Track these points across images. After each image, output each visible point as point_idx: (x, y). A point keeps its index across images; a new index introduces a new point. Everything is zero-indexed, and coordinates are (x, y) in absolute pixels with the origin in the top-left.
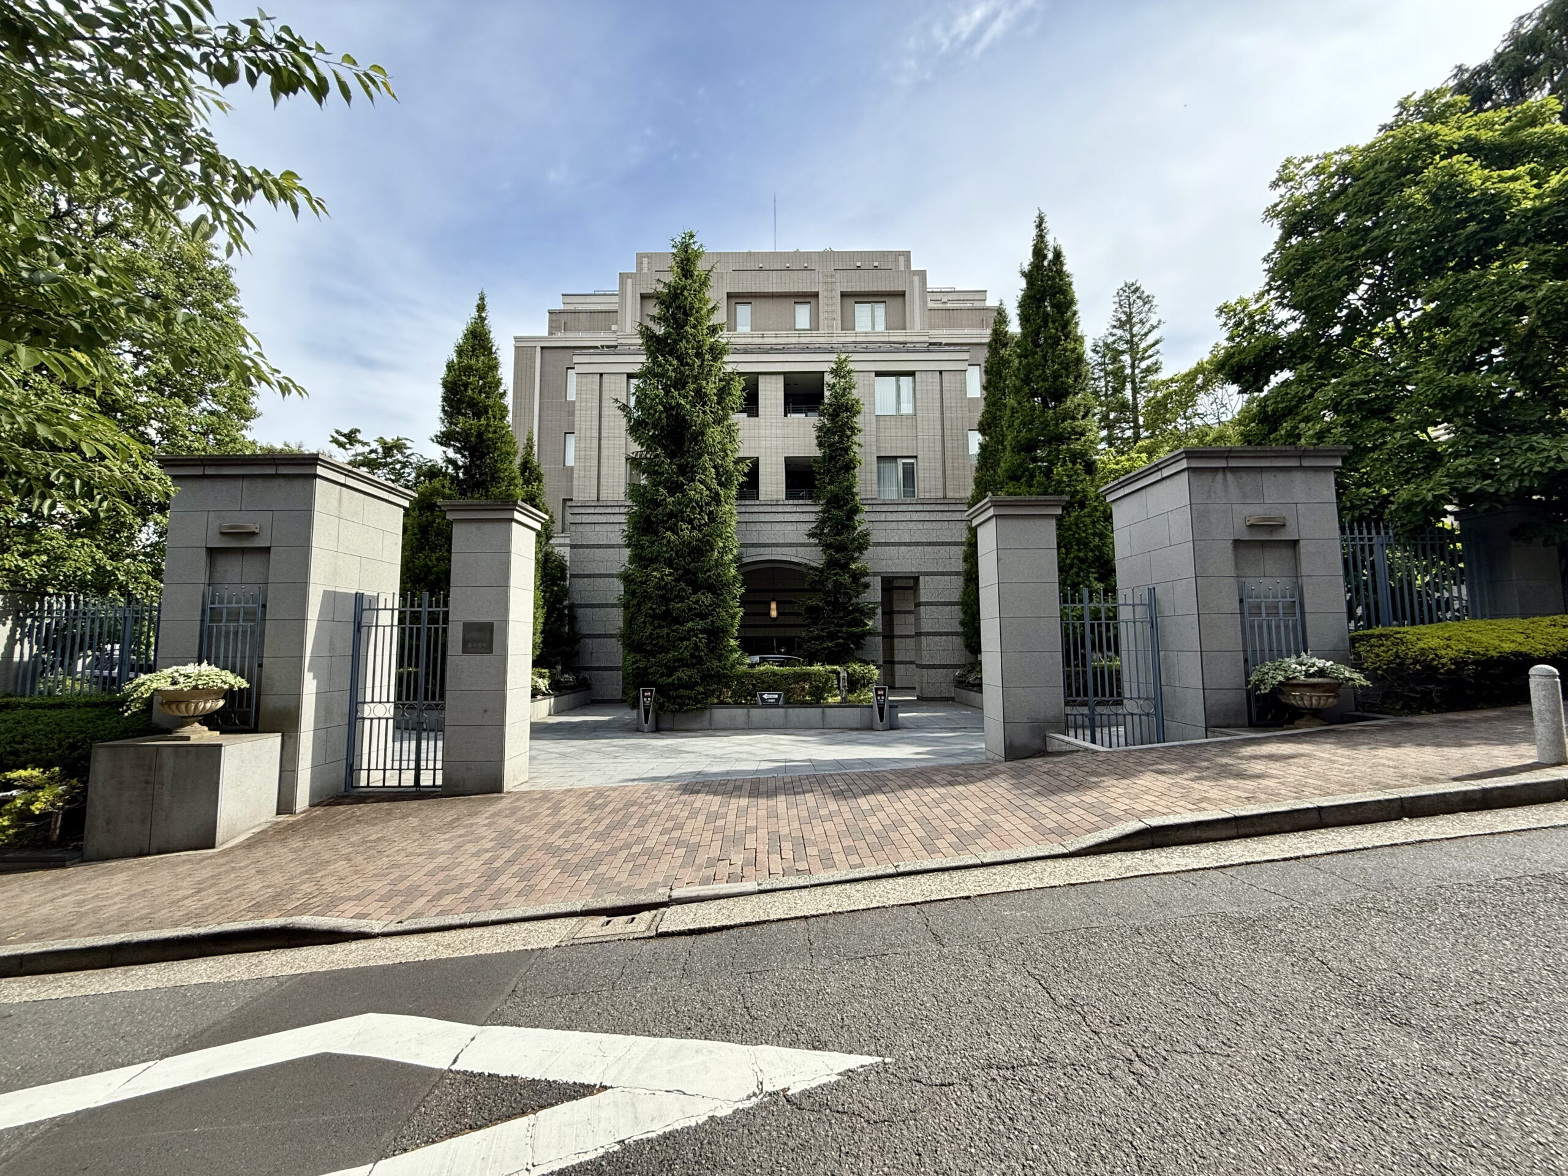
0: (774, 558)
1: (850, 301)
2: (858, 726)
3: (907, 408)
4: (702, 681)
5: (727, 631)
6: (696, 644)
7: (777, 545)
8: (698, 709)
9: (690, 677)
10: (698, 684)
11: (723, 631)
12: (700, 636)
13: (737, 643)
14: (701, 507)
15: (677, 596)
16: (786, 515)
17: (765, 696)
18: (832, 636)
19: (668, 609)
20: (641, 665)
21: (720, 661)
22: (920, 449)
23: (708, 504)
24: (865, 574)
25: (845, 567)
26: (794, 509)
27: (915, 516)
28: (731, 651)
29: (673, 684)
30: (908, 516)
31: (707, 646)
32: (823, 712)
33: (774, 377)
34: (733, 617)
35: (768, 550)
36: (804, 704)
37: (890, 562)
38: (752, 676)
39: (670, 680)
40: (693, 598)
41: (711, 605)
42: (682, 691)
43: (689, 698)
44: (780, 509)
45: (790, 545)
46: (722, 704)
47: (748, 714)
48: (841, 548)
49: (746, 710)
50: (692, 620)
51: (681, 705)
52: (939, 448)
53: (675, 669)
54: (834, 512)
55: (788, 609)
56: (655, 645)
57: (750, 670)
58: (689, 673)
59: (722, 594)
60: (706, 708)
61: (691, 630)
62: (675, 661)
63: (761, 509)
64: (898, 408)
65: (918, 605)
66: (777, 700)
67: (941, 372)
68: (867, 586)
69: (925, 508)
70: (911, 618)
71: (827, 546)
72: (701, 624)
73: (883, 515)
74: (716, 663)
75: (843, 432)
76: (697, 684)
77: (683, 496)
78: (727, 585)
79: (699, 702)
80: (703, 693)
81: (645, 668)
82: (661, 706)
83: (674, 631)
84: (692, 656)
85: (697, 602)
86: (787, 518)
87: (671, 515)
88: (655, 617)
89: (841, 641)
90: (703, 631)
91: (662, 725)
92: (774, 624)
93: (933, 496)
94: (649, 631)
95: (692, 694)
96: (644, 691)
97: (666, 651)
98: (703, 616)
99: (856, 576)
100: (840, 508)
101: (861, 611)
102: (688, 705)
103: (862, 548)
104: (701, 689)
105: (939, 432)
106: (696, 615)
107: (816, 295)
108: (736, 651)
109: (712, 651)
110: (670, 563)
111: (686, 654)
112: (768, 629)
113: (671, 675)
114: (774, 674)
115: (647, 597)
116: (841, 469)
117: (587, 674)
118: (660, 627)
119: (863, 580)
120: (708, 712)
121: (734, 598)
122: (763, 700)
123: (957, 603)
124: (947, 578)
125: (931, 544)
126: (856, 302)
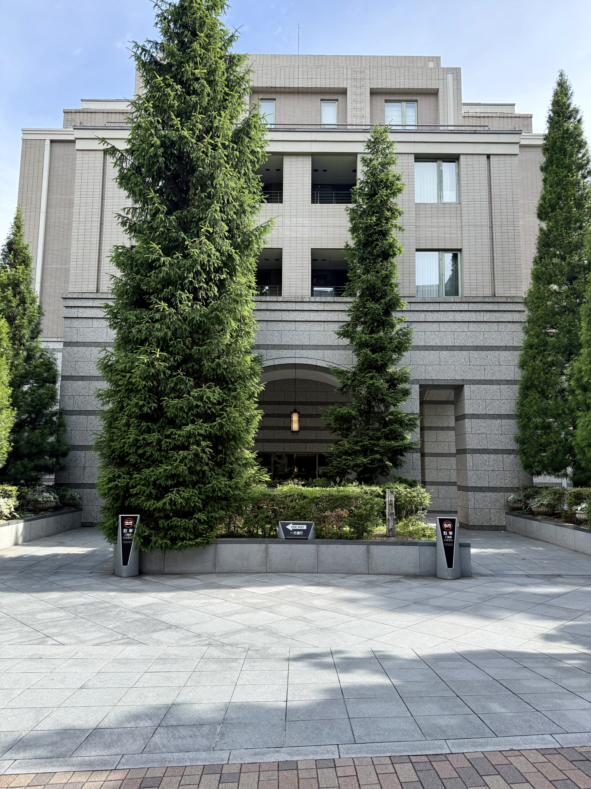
0: (298, 361)
1: (380, 100)
2: (417, 571)
3: (450, 196)
4: (204, 505)
5: (241, 438)
6: (196, 455)
7: (301, 347)
8: (197, 544)
9: (188, 500)
10: (200, 511)
11: (234, 438)
12: (203, 444)
13: (254, 455)
14: (208, 273)
15: (173, 389)
16: (312, 314)
17: (290, 527)
18: (365, 451)
19: (160, 408)
20: (121, 482)
21: (231, 478)
22: (465, 242)
23: (218, 270)
24: (404, 379)
25: (381, 368)
26: (321, 307)
27: (459, 317)
28: (245, 465)
29: (163, 509)
30: (450, 317)
31: (212, 458)
32: (368, 551)
33: (300, 159)
34: (248, 421)
35: (291, 353)
36: (340, 538)
37: (430, 368)
38: (272, 499)
39: (160, 504)
40: (195, 392)
41: (219, 403)
42: (176, 521)
43: (185, 529)
44: (306, 306)
45: (317, 347)
46: (231, 535)
47: (266, 551)
48: (378, 348)
49: (263, 546)
50: (193, 422)
51: (174, 540)
52: (487, 241)
53: (167, 489)
54: (370, 305)
55: (310, 422)
56: (141, 456)
57: (269, 491)
58: (186, 495)
59: (235, 390)
60: (208, 543)
61: (190, 435)
62: (167, 478)
63: (285, 306)
64: (440, 196)
65: (460, 418)
66: (306, 532)
67: (488, 156)
68: (406, 393)
69: (472, 307)
70: (451, 435)
71: (362, 345)
72: (204, 428)
73: (423, 314)
74: (224, 481)
75: (381, 212)
76: (196, 509)
77: (185, 256)
78: (242, 378)
79: (200, 535)
80: (205, 522)
81: (127, 488)
82: (146, 541)
83: (168, 437)
84: (191, 471)
85: (201, 398)
86: (313, 316)
87: (167, 282)
88: (143, 417)
89: (378, 456)
90: (208, 437)
91: (149, 566)
92: (295, 437)
93: (480, 294)
94: (132, 437)
95: (190, 523)
96: (123, 519)
97: (157, 463)
98: (209, 417)
99: (393, 381)
100: (377, 301)
101: (401, 422)
102: (183, 539)
103: (400, 348)
104: (202, 516)
105: (486, 222)
106: (198, 415)
107: (343, 92)
108: (252, 466)
109: (219, 465)
110: (163, 344)
111: (183, 468)
112: (287, 445)
113: (162, 497)
114: (303, 497)
115: (131, 390)
116: (378, 256)
117: (75, 493)
118: (149, 431)
119: (401, 386)
120: (211, 549)
121: (251, 396)
122: (287, 531)
123: (508, 417)
124: (495, 387)
125: (477, 348)
126: (386, 101)
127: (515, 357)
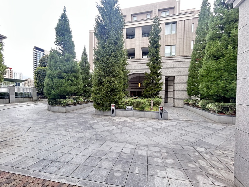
1: (160, 12)
3: (174, 32)
7: (139, 69)
22: (177, 43)
27: (175, 61)
30: (173, 61)
32: (144, 113)
33: (139, 28)
37: (168, 73)
45: (142, 69)
49: (122, 111)
52: (182, 42)
63: (135, 61)
64: (171, 32)
65: (174, 83)
66: (131, 109)
67: (184, 20)
68: (161, 78)
69: (178, 58)
70: (172, 87)
73: (166, 60)
92: (139, 88)
93: (180, 55)
103: (160, 68)
105: (183, 38)
107: (152, 12)
119: (160, 76)
123: (186, 83)
124: (183, 76)
125: (179, 68)
126: (162, 12)
127: (188, 69)
